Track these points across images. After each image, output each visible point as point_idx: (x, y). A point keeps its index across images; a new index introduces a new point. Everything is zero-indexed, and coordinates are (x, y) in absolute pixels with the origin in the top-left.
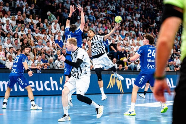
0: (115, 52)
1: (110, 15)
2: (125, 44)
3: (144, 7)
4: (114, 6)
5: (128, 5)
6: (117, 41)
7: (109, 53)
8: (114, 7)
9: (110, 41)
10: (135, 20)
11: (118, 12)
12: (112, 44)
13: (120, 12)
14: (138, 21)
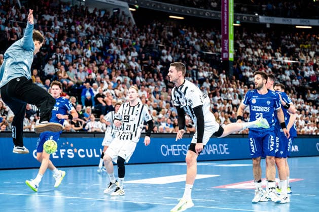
0: (103, 107)
1: (96, 54)
2: (118, 95)
3: (144, 43)
4: (101, 40)
5: (121, 40)
6: (104, 91)
7: (95, 108)
8: (100, 42)
9: (96, 90)
10: (132, 60)
11: (108, 49)
12: (99, 95)
13: (109, 50)
14: (136, 63)
